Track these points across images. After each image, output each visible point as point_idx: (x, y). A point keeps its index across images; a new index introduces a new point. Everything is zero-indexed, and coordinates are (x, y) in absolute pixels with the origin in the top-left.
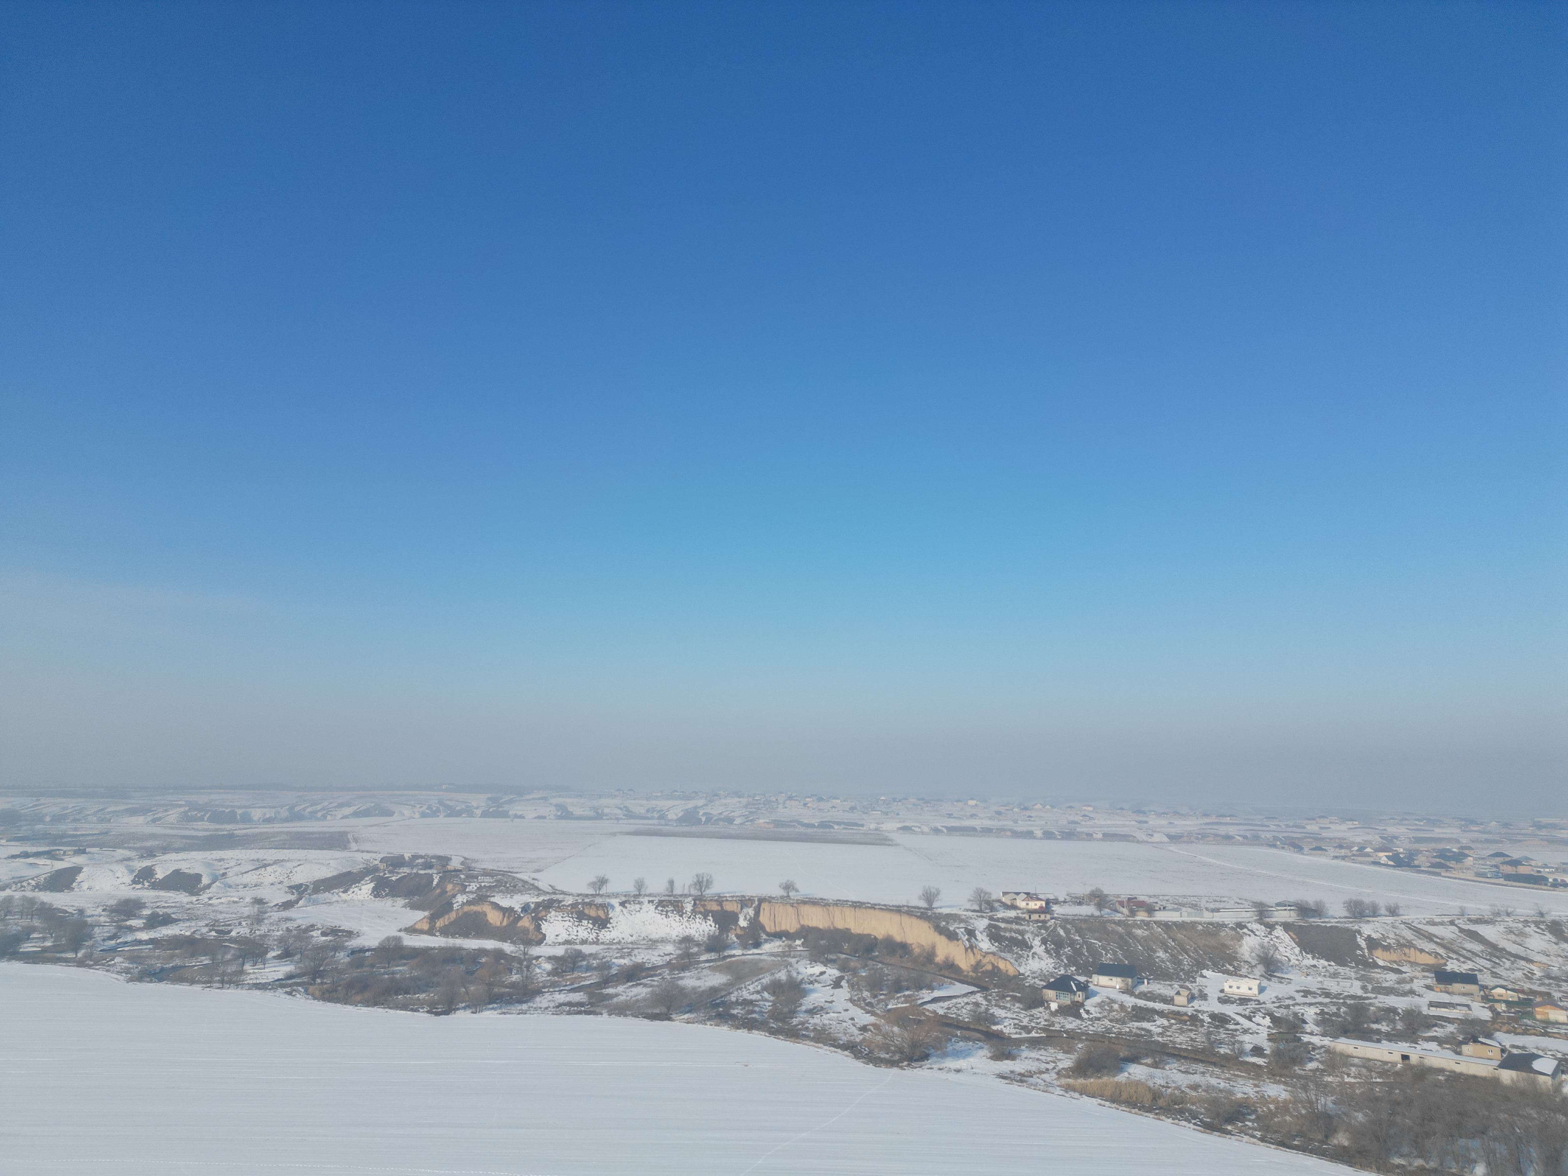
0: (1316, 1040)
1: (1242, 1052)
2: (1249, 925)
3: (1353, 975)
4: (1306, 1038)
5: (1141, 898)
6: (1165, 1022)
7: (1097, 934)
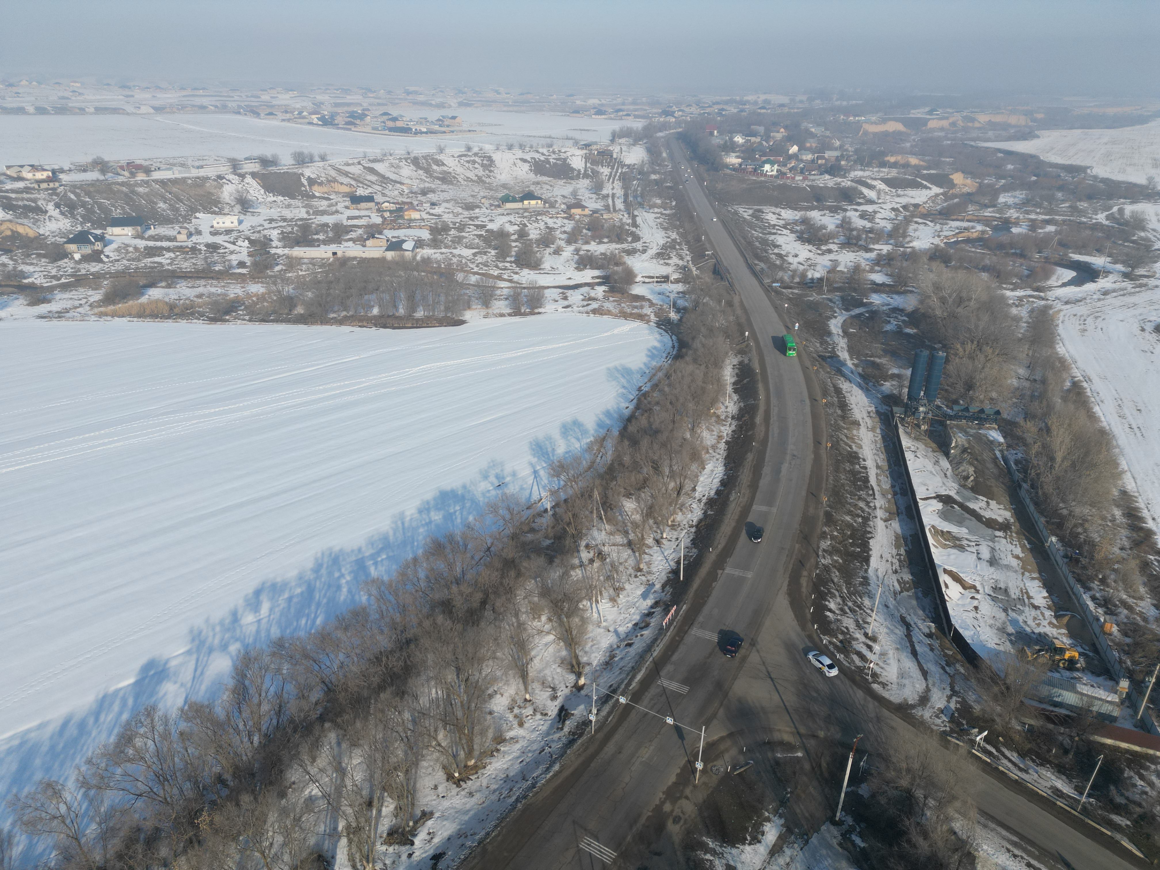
0: (280, 251)
1: (231, 267)
2: (226, 176)
3: (300, 205)
4: (273, 251)
5: (138, 162)
6: (172, 255)
7: (104, 195)
